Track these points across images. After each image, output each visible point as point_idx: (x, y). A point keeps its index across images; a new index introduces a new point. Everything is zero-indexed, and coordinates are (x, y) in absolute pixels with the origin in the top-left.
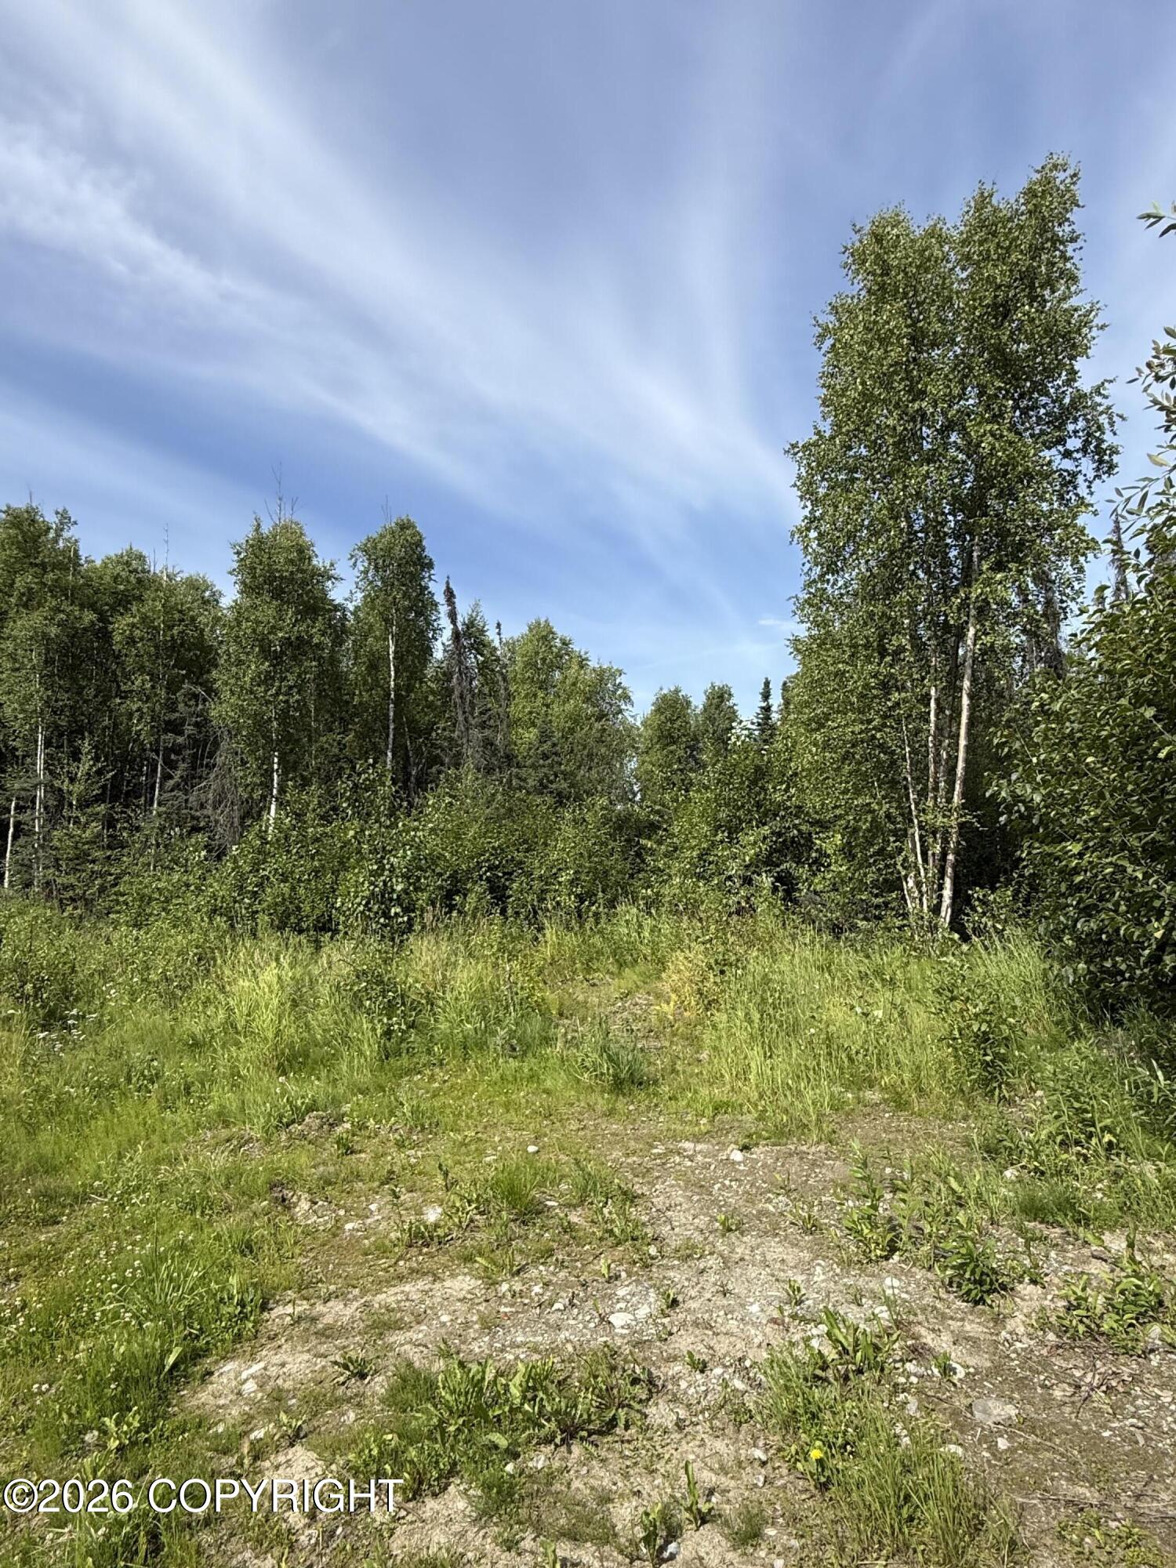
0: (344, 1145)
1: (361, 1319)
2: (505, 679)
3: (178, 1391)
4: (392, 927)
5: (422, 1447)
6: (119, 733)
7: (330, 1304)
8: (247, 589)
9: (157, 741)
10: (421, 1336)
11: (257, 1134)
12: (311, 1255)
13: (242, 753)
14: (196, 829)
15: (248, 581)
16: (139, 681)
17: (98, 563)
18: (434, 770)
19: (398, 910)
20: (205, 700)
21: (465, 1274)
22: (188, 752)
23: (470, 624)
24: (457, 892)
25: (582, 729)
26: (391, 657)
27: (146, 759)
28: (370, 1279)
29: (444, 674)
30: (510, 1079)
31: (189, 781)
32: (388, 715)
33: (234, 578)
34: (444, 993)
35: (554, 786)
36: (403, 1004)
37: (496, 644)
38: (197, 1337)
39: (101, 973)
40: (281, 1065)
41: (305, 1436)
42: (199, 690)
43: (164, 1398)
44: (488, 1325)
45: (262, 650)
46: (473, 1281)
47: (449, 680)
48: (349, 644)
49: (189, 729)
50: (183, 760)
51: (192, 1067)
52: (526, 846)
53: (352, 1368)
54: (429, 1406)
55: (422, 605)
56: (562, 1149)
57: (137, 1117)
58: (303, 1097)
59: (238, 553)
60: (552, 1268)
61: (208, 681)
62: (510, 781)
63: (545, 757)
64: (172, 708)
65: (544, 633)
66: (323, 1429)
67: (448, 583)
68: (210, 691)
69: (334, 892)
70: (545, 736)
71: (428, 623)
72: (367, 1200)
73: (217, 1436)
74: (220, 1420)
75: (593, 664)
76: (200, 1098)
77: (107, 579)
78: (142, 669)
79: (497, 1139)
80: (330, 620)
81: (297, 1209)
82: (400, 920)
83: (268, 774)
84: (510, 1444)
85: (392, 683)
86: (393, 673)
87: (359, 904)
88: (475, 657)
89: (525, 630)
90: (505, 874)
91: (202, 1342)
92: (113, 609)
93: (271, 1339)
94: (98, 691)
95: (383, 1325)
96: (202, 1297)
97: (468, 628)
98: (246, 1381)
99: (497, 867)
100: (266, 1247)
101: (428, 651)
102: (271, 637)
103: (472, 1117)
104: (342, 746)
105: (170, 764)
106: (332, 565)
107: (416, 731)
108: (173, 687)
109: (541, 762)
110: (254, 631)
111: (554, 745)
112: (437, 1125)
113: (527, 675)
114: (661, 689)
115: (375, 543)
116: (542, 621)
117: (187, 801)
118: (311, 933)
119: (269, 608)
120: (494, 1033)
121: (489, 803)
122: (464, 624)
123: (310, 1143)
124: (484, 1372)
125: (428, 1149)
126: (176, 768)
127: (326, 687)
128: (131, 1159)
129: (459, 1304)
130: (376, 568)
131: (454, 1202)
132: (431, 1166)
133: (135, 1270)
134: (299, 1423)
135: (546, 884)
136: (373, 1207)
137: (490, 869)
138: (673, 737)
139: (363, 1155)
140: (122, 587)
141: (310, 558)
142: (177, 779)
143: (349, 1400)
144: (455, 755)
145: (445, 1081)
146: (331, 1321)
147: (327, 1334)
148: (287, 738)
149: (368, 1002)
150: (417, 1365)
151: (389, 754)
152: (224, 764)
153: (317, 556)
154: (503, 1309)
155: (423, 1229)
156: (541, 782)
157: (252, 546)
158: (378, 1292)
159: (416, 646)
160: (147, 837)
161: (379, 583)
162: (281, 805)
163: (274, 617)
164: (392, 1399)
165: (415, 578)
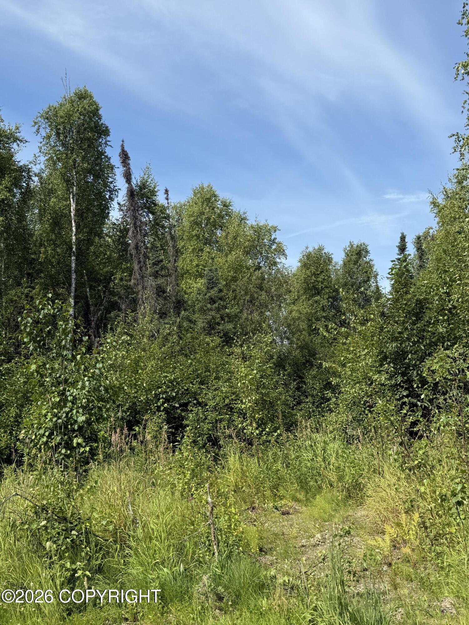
2: (173, 238)
4: (75, 457)
18: (112, 314)
19: (80, 440)
23: (143, 186)
24: (137, 423)
25: (243, 277)
26: (72, 214)
29: (120, 230)
32: (71, 267)
35: (220, 328)
37: (165, 205)
47: (125, 236)
55: (100, 168)
63: (212, 301)
65: (208, 196)
67: (123, 147)
70: (212, 283)
71: (106, 185)
75: (251, 221)
85: (74, 238)
86: (74, 229)
87: (43, 435)
88: (148, 215)
89: (191, 195)
90: (181, 405)
97: (141, 188)
99: (174, 398)
106: (17, 128)
109: (209, 306)
111: (221, 291)
113: (193, 233)
114: (307, 248)
115: (55, 111)
116: (205, 186)
122: (138, 185)
130: (58, 134)
137: (167, 400)
138: (317, 289)
144: (131, 301)
151: (72, 301)
156: (209, 323)
161: (60, 148)
165: (93, 144)
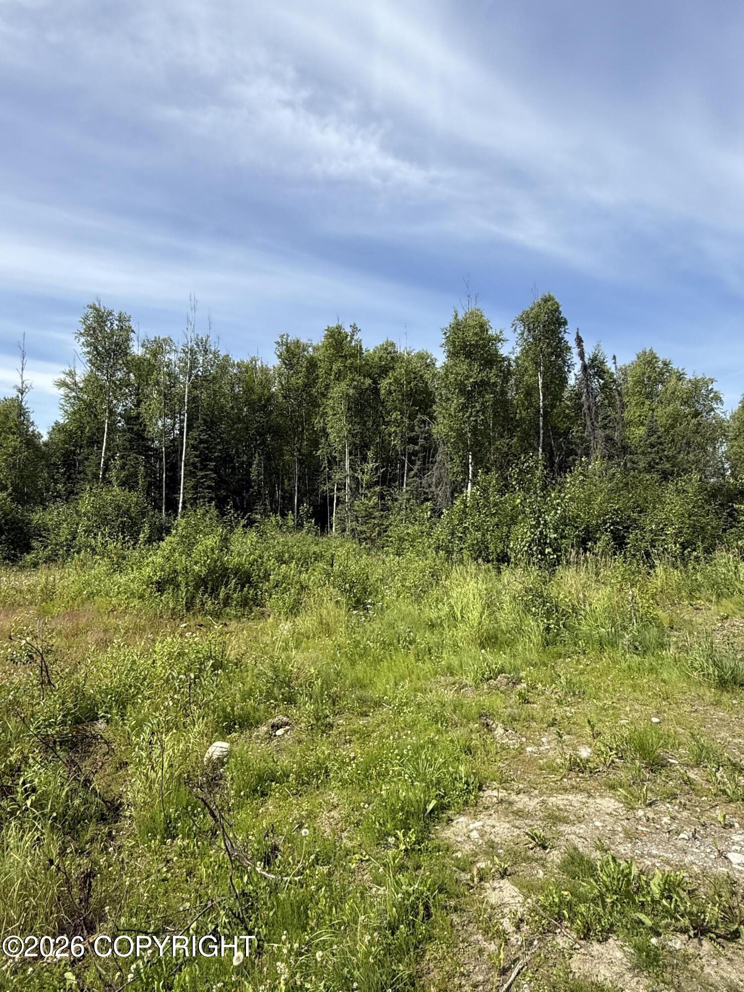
0: (523, 698)
1: (540, 810)
2: (620, 394)
3: (434, 826)
4: (546, 561)
5: (589, 907)
6: (384, 447)
7: (521, 796)
8: (452, 355)
9: (404, 449)
10: (581, 831)
11: (469, 681)
12: (507, 762)
13: (451, 453)
14: (427, 500)
15: (451, 349)
16: (396, 415)
17: (371, 351)
18: (571, 458)
19: (550, 550)
20: (429, 423)
21: (611, 797)
22: (421, 455)
23: (594, 359)
24: (590, 540)
25: (681, 424)
26: (540, 387)
27: (399, 460)
28: (545, 786)
29: (576, 395)
30: (636, 669)
31: (423, 471)
32: (539, 424)
33: (443, 349)
34: (585, 606)
35: (659, 467)
36: (557, 611)
37: (613, 370)
38: (443, 797)
39: (381, 580)
40: (482, 642)
41: (510, 875)
42: (426, 418)
43: (427, 828)
44: (631, 836)
45: (460, 390)
46: (616, 803)
47: (580, 399)
48: (512, 381)
49: (421, 441)
50: (419, 460)
51: (431, 638)
52: (639, 509)
53: (537, 840)
54: (592, 880)
55: (560, 350)
56: (679, 723)
57: (404, 663)
58: (496, 664)
59: (445, 334)
60: (676, 807)
61: (430, 412)
62: (625, 464)
63: (652, 446)
64: (412, 429)
65: (649, 359)
66: (521, 874)
67: (578, 333)
68: (431, 418)
69: (508, 538)
70: (652, 432)
71: (565, 362)
72: (540, 735)
73: (457, 859)
74: (459, 850)
75: (688, 377)
76: (437, 657)
77: (376, 359)
78: (395, 409)
79: (628, 709)
80: (500, 367)
81: (496, 732)
82: (551, 557)
83: (466, 466)
84: (653, 924)
85: (541, 404)
86: (541, 397)
87: (524, 546)
88: (598, 381)
89: (635, 358)
90: (624, 528)
91: (446, 801)
92: (380, 376)
93: (487, 808)
94: (374, 423)
95: (555, 818)
96: (444, 773)
97: (592, 362)
98: (472, 830)
99: (618, 523)
100: (479, 752)
101: (564, 380)
102: (466, 382)
103: (608, 692)
104: (510, 447)
105: (412, 462)
106: (501, 332)
107: (557, 434)
108: (411, 417)
109: (649, 450)
110: (456, 380)
111: (659, 437)
112: (584, 693)
113: (636, 390)
115: (528, 314)
116: (648, 351)
117: (421, 483)
118: (494, 563)
119: (463, 365)
120: (622, 637)
121: (610, 481)
122: (590, 359)
123: (501, 692)
124: (630, 868)
125: (578, 708)
126: (414, 464)
127: (499, 410)
128: (403, 687)
129: (607, 816)
130: (529, 330)
131: (600, 747)
132: (582, 720)
133: (409, 750)
134: (506, 866)
135: (655, 535)
136: (544, 740)
137: (612, 524)
139: (535, 705)
140: (383, 363)
141: (487, 331)
142: (415, 470)
143: (536, 860)
144: (585, 449)
145: (588, 665)
146: (521, 807)
147: (519, 814)
148: (477, 443)
149: (534, 609)
150: (581, 850)
151: (540, 450)
152: (441, 461)
153: (491, 328)
154: (640, 828)
155: (579, 761)
156: (649, 463)
157: (453, 328)
158: (551, 796)
159: (555, 379)
160: (401, 504)
161: (531, 340)
162: (474, 484)
163: (467, 370)
164: (564, 867)
165: (555, 333)
